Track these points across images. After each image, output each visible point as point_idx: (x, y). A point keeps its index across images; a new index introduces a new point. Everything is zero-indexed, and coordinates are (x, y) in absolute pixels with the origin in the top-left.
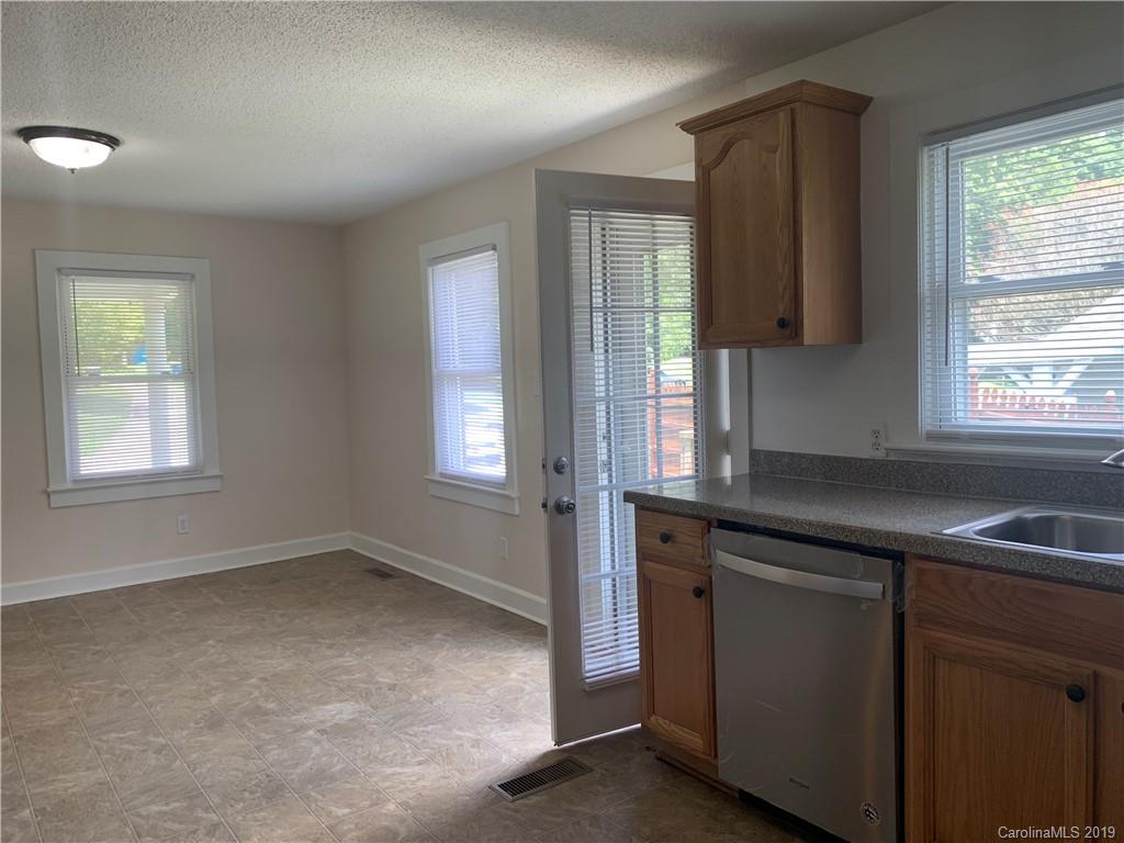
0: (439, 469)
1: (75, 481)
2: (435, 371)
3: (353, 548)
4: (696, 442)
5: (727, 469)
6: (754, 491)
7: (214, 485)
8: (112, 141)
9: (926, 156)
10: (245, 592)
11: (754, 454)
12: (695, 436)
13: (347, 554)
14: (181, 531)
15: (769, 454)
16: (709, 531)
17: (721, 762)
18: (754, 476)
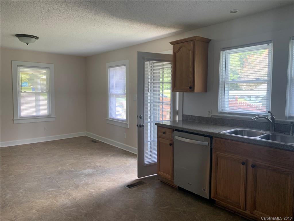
1: (20, 117)
2: (109, 93)
3: (87, 136)
4: (171, 112)
5: (177, 118)
6: (183, 123)
7: (54, 119)
8: (37, 38)
9: (222, 53)
11: (183, 115)
12: (171, 111)
13: (85, 137)
15: (186, 115)
16: (173, 132)
17: (174, 181)
18: (183, 120)
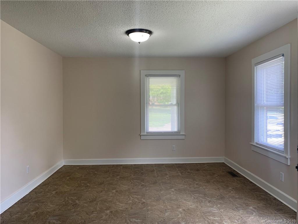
0: (256, 141)
1: (147, 133)
2: (255, 104)
3: (225, 163)
7: (183, 137)
8: (150, 32)
10: (188, 172)
13: (223, 165)
14: (173, 150)
